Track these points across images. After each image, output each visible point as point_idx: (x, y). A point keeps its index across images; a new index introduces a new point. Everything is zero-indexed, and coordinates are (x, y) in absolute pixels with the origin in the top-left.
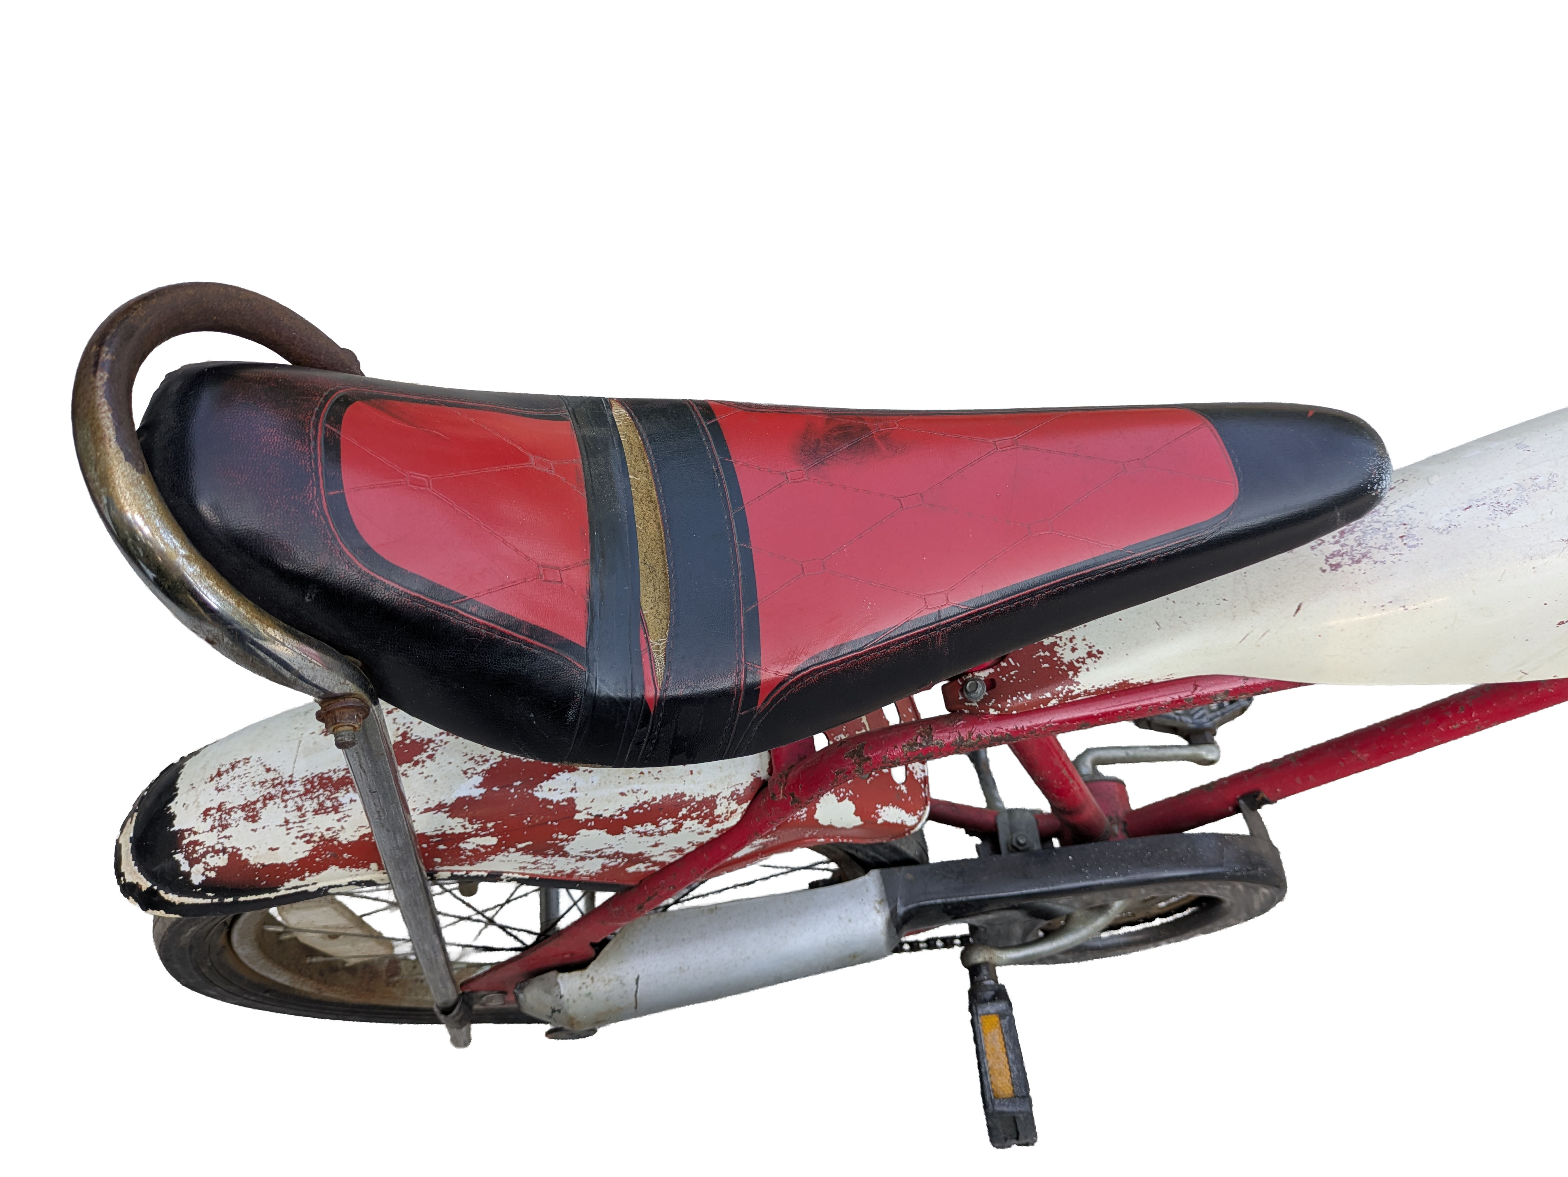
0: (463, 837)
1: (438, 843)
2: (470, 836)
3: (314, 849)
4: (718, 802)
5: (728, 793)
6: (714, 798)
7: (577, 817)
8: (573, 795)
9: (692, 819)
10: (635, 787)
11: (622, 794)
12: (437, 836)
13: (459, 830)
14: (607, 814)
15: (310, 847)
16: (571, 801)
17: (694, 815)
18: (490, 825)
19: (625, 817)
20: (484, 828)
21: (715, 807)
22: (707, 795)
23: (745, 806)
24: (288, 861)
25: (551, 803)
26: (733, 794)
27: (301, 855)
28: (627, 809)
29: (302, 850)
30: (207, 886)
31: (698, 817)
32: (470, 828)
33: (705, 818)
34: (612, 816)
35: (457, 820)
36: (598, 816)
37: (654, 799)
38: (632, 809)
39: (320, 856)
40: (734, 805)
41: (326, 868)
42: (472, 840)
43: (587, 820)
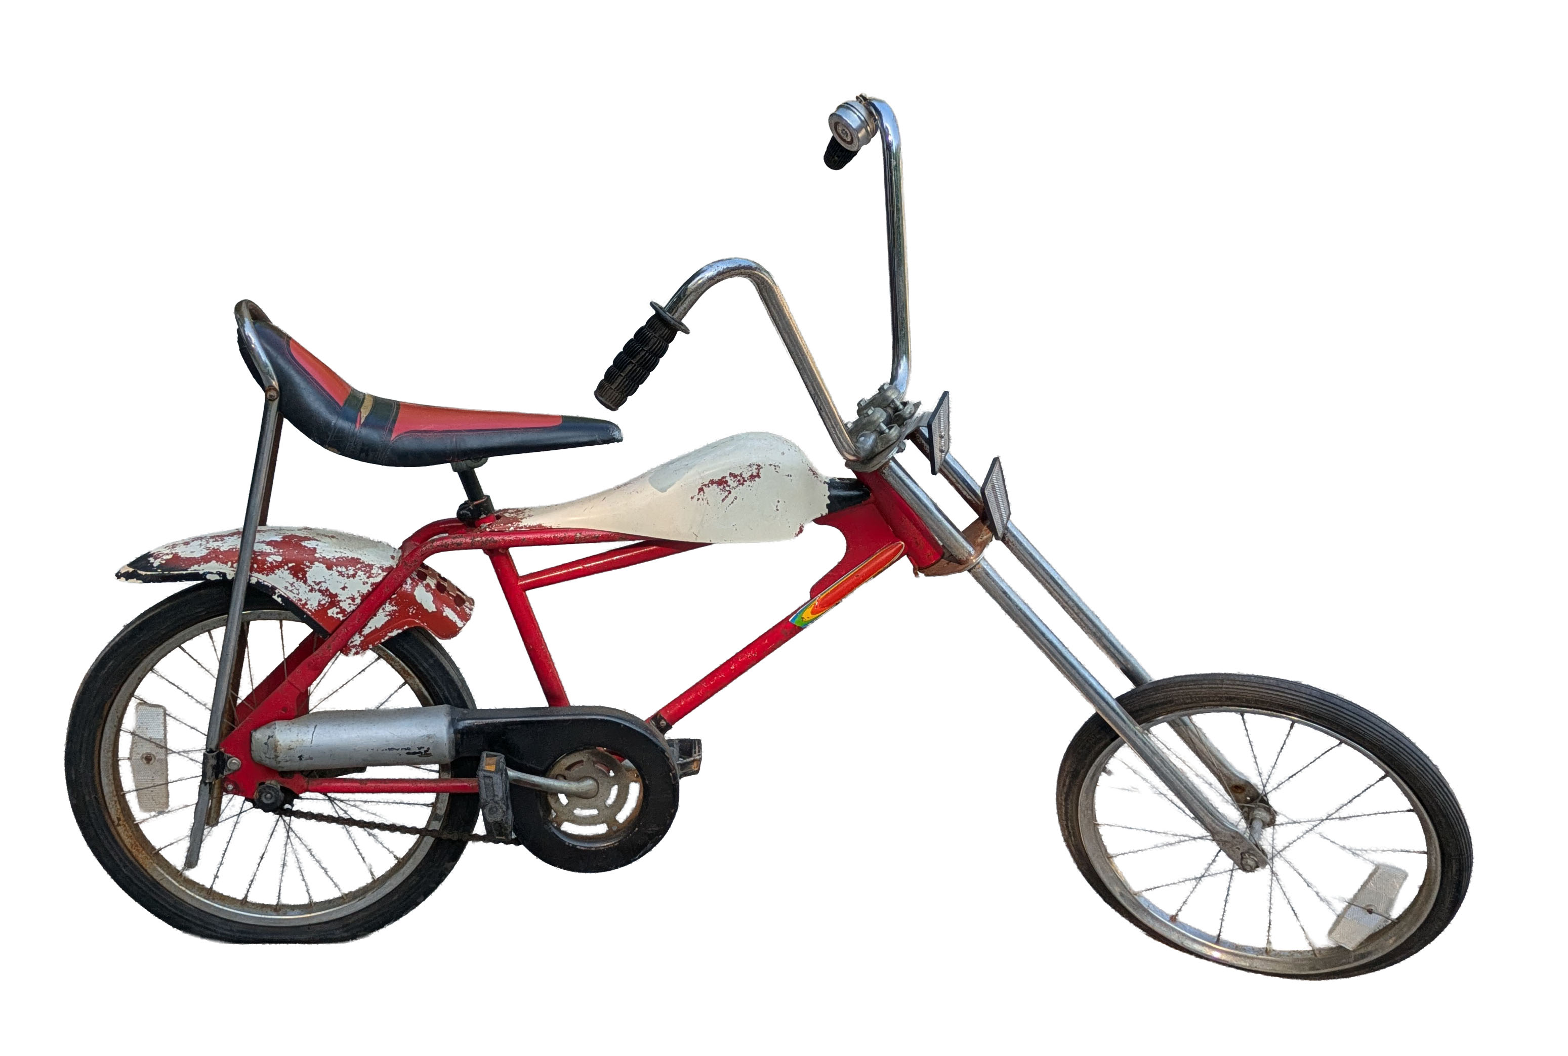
0: (268, 554)
1: (259, 555)
2: (272, 554)
3: (209, 552)
4: (374, 567)
5: (379, 566)
6: (372, 565)
7: (316, 555)
8: (316, 547)
9: (362, 571)
10: (341, 551)
11: (336, 551)
12: (259, 552)
13: (268, 551)
14: (328, 557)
15: (208, 551)
16: (315, 549)
17: (363, 569)
18: (281, 551)
19: (335, 560)
20: (278, 552)
21: (372, 569)
22: (370, 563)
23: (385, 574)
24: (196, 557)
25: (307, 547)
26: (381, 567)
27: (203, 554)
28: (336, 557)
29: (204, 552)
30: (158, 567)
31: (364, 571)
32: (273, 551)
33: (367, 572)
34: (330, 559)
35: (269, 547)
36: (324, 557)
37: (348, 557)
38: (338, 558)
39: (210, 555)
40: (380, 571)
41: (210, 561)
42: (272, 556)
43: (320, 558)
